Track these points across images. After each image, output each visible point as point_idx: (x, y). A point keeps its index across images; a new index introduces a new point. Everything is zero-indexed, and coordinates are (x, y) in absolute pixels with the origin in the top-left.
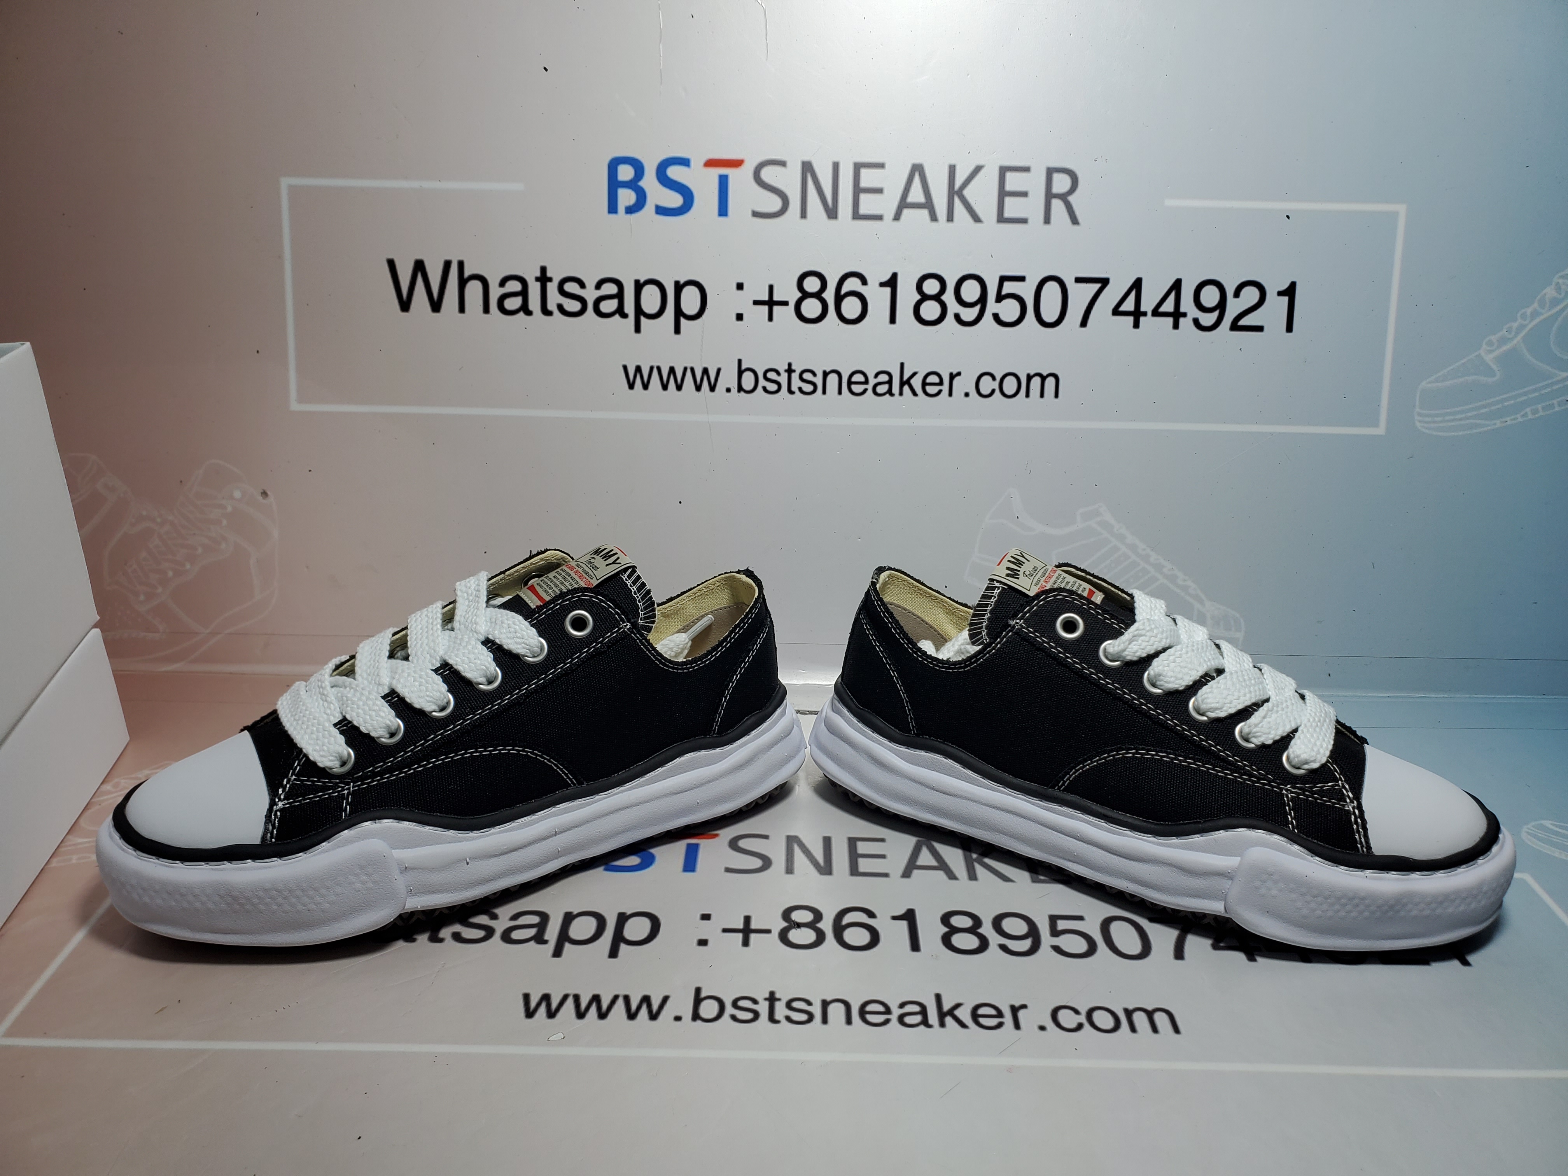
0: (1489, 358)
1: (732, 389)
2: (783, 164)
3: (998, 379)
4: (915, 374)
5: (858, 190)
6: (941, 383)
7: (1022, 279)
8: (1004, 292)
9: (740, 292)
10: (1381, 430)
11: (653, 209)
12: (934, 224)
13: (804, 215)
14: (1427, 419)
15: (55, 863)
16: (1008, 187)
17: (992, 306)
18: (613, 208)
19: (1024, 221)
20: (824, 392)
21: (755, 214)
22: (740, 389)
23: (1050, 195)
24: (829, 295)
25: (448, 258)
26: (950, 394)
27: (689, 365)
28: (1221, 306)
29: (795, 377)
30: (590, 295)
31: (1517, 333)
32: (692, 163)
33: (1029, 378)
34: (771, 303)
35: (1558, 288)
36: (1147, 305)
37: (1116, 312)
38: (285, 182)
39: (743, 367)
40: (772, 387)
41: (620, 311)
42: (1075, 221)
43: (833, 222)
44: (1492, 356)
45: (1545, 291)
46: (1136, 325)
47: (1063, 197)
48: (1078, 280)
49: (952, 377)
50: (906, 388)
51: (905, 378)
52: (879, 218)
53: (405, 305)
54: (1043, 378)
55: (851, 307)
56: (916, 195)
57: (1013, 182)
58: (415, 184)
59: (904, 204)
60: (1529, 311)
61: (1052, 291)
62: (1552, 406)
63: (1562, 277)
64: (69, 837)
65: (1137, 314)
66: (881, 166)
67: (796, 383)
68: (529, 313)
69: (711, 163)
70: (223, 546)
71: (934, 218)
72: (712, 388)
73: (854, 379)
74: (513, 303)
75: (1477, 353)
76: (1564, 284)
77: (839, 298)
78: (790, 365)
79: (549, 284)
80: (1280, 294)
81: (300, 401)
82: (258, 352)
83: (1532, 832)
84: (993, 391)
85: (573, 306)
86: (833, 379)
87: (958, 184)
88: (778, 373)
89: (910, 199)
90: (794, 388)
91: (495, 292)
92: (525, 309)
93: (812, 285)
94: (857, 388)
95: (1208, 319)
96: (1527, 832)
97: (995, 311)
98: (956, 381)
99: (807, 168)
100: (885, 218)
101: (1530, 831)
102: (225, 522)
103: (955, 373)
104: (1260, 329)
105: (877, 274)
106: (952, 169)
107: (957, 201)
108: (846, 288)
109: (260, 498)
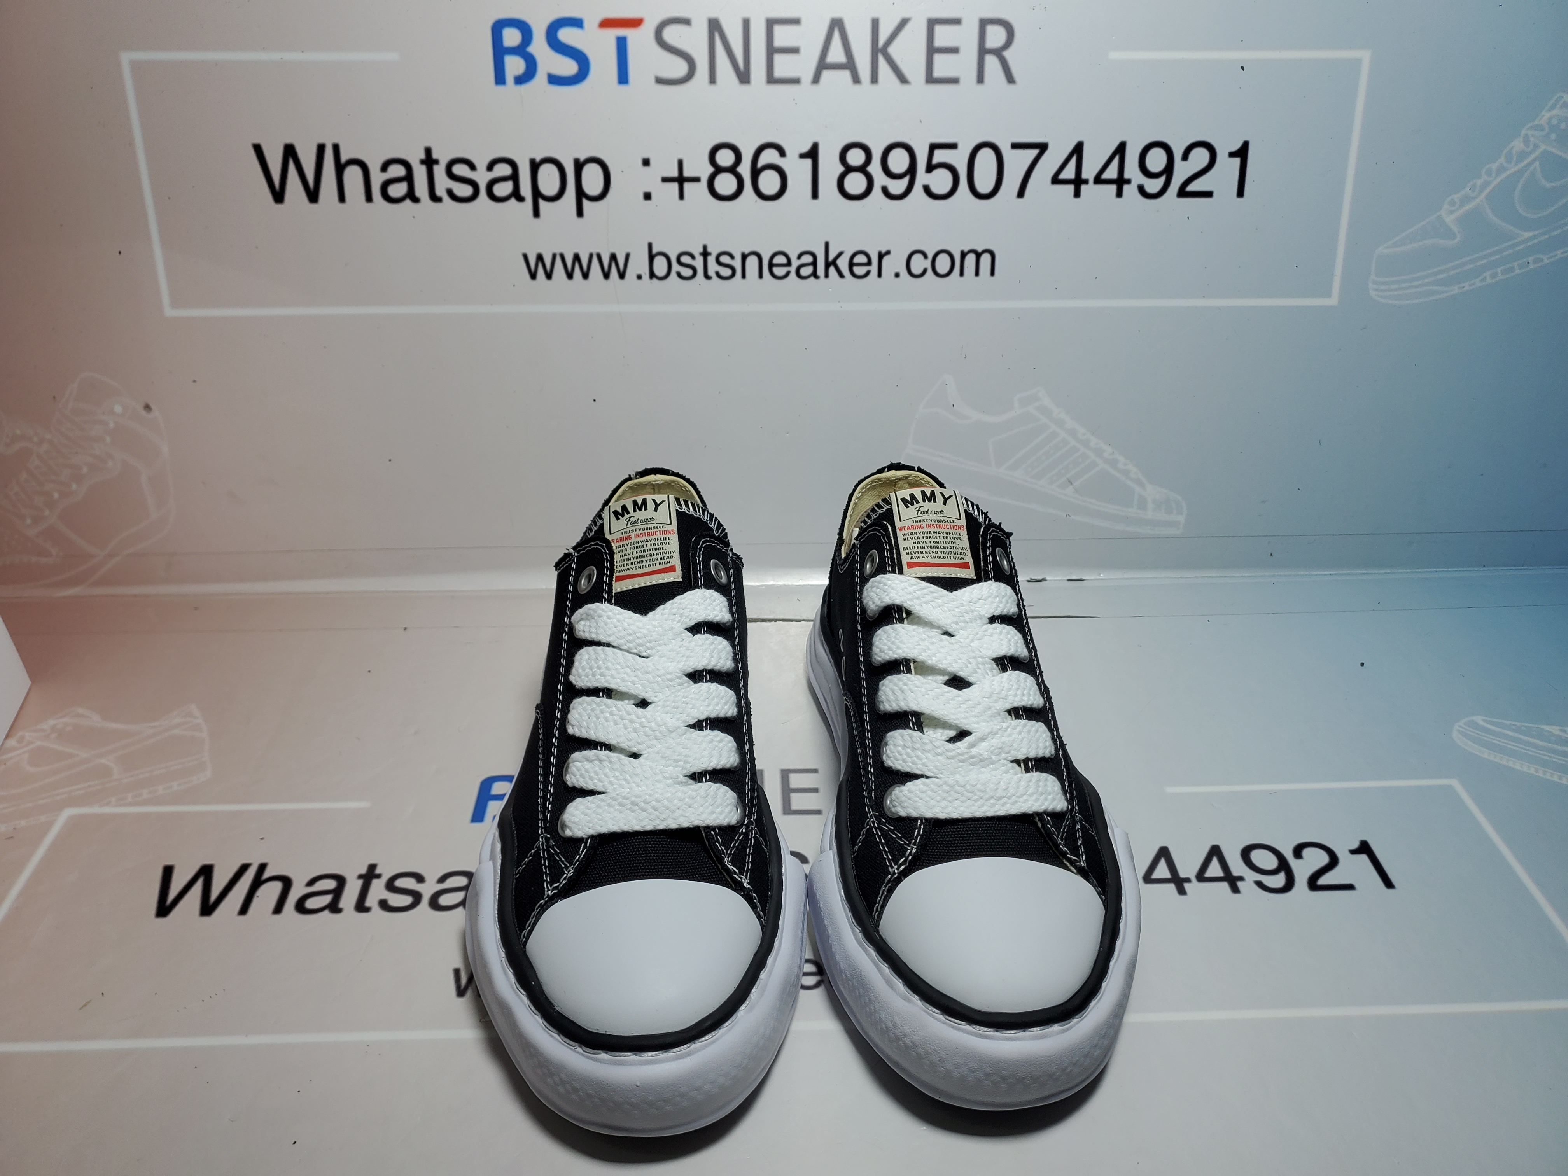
0: (1449, 219)
1: (644, 276)
2: (687, 22)
3: (930, 256)
4: (840, 254)
5: (771, 51)
6: (869, 263)
7: (953, 146)
8: (935, 161)
9: (646, 168)
10: (1333, 301)
11: (545, 79)
12: (857, 87)
13: (713, 80)
14: (1383, 287)
16: (938, 43)
17: (922, 178)
18: (500, 79)
19: (955, 81)
20: (744, 276)
21: (660, 81)
22: (652, 275)
23: (983, 51)
24: (745, 169)
25: (321, 141)
26: (880, 275)
27: (595, 251)
28: (1168, 170)
29: (711, 260)
30: (482, 177)
31: (1481, 191)
32: (586, 24)
33: (963, 255)
34: (681, 180)
35: (1526, 141)
36: (1089, 172)
37: (1056, 180)
38: (126, 58)
39: (655, 251)
40: (688, 272)
41: (516, 194)
42: (1010, 79)
43: (745, 87)
44: (1453, 217)
45: (1513, 144)
46: (1077, 194)
47: (998, 52)
48: (1015, 146)
49: (881, 256)
50: (832, 269)
51: (831, 258)
52: (796, 81)
53: (279, 196)
54: (978, 255)
55: (769, 182)
56: (836, 54)
57: (944, 36)
58: (275, 56)
59: (823, 65)
60: (1494, 166)
61: (986, 158)
62: (1512, 269)
63: (1531, 128)
65: (1078, 182)
66: (796, 21)
67: (713, 267)
68: (416, 200)
69: (607, 23)
70: (110, 464)
71: (856, 80)
72: (622, 276)
73: (776, 261)
74: (397, 190)
75: (1438, 214)
76: (1533, 135)
77: (756, 173)
78: (705, 247)
79: (435, 167)
80: (1232, 155)
81: (175, 305)
82: (120, 253)
83: (1463, 730)
84: (925, 271)
85: (464, 190)
86: (752, 261)
87: (882, 41)
88: (693, 257)
90: (711, 272)
91: (377, 179)
92: (411, 196)
93: (725, 158)
94: (778, 271)
95: (1154, 185)
96: (1459, 731)
97: (926, 183)
98: (885, 260)
99: (714, 26)
100: (803, 81)
101: (1461, 729)
102: (108, 439)
103: (884, 251)
104: (1208, 194)
105: (796, 145)
106: (875, 23)
107: (881, 60)
108: (763, 161)
109: (143, 413)
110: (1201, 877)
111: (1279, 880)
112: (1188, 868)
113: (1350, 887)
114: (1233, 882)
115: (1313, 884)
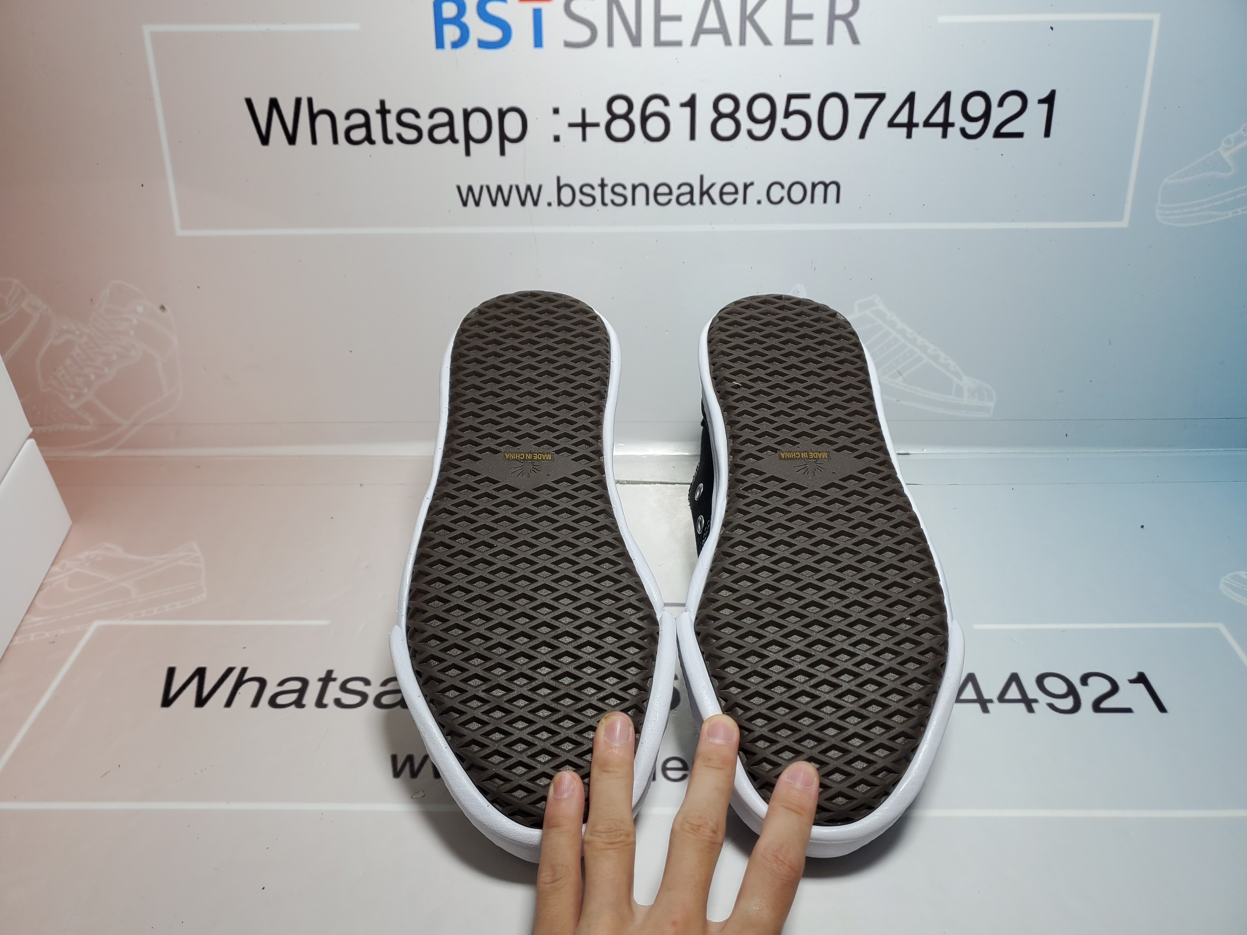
0: (1225, 155)
1: (553, 204)
3: (787, 187)
4: (712, 185)
5: (659, 18)
6: (736, 192)
7: (807, 96)
8: (791, 109)
9: (556, 116)
10: (1124, 224)
11: (475, 44)
12: (728, 48)
13: (610, 43)
14: (1166, 213)
15: (17, 641)
17: (781, 122)
18: (440, 44)
19: (809, 42)
20: (634, 203)
21: (568, 44)
22: (560, 203)
23: (833, 17)
24: (635, 116)
25: (298, 96)
26: (745, 202)
27: (514, 183)
28: (986, 115)
29: (608, 190)
30: (425, 124)
33: (814, 186)
34: (584, 125)
36: (919, 118)
37: (891, 124)
38: (147, 30)
39: (562, 183)
40: (588, 200)
41: (452, 138)
42: (855, 40)
43: (637, 49)
44: (1228, 153)
46: (909, 136)
47: (845, 18)
48: (858, 96)
49: (746, 187)
50: (706, 198)
51: (705, 188)
52: (678, 44)
53: (265, 140)
54: (826, 186)
55: (655, 127)
56: (712, 21)
58: (263, 27)
59: (700, 30)
61: (834, 105)
64: (28, 616)
65: (910, 125)
67: (609, 196)
68: (372, 142)
70: (133, 352)
71: (728, 42)
72: (535, 203)
73: (660, 191)
74: (358, 134)
75: (1216, 151)
77: (644, 119)
78: (603, 180)
79: (388, 116)
80: (1041, 101)
81: (184, 227)
82: (142, 185)
83: (1228, 582)
84: (782, 199)
85: (411, 134)
86: (641, 191)
88: (592, 187)
89: (707, 25)
90: (607, 200)
91: (342, 125)
92: (370, 140)
93: (620, 107)
94: (662, 199)
95: (973, 128)
97: (784, 126)
98: (750, 191)
100: (684, 43)
102: (132, 333)
103: (748, 183)
104: (1020, 135)
105: (677, 96)
107: (748, 25)
108: (650, 109)
109: (159, 312)
110: (1002, 698)
111: (1068, 703)
112: (991, 691)
113: (1129, 710)
114: (1028, 703)
115: (1097, 707)
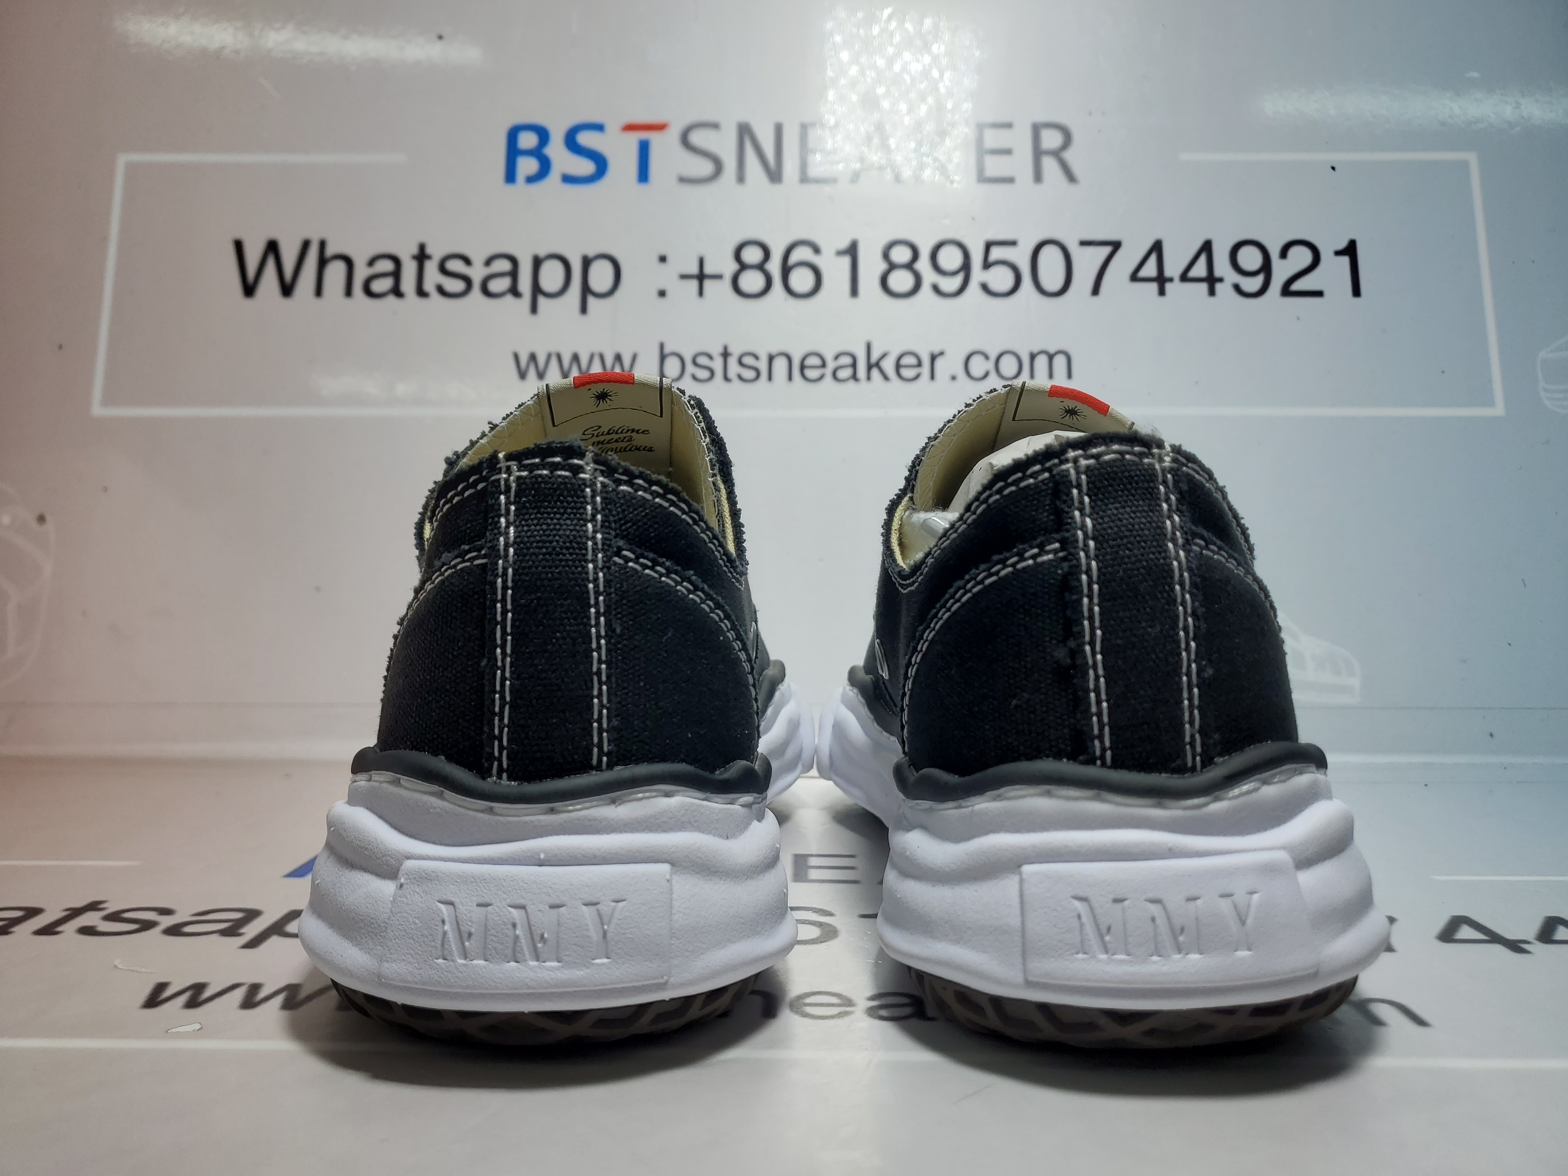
2: (715, 126)
3: (993, 357)
4: (884, 356)
6: (919, 364)
7: (1013, 243)
8: (992, 258)
9: (663, 265)
10: (1499, 411)
14: (1557, 396)
17: (978, 274)
18: (510, 176)
19: (1010, 180)
20: (770, 378)
21: (683, 180)
23: (1038, 153)
24: (774, 267)
25: (308, 237)
26: (932, 377)
28: (1266, 268)
29: (732, 362)
30: (477, 273)
33: (1033, 357)
34: (701, 277)
36: (1173, 269)
37: (1135, 277)
38: (123, 159)
39: (667, 351)
41: (514, 291)
43: (776, 186)
46: (1162, 296)
47: (1056, 154)
48: (1084, 243)
49: (933, 358)
50: (875, 372)
51: (874, 359)
53: (249, 290)
54: (1051, 357)
55: (801, 280)
61: (1051, 255)
65: (1161, 280)
67: (734, 368)
68: (400, 295)
69: (630, 128)
73: (808, 363)
74: (382, 285)
77: (786, 271)
78: (725, 348)
79: (427, 262)
80: (1338, 253)
81: (106, 403)
82: (60, 347)
84: (987, 371)
85: (456, 286)
86: (780, 365)
88: (710, 357)
90: (732, 374)
91: (361, 273)
92: (397, 292)
93: (752, 255)
94: (811, 373)
95: (1251, 284)
97: (983, 280)
98: (939, 363)
99: (745, 131)
103: (936, 352)
104: (1319, 294)
105: (832, 241)
108: (794, 257)
109: (34, 524)
